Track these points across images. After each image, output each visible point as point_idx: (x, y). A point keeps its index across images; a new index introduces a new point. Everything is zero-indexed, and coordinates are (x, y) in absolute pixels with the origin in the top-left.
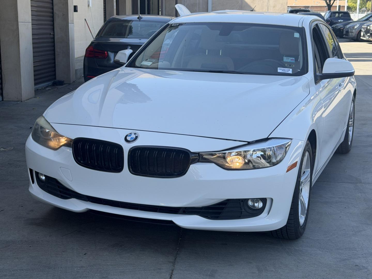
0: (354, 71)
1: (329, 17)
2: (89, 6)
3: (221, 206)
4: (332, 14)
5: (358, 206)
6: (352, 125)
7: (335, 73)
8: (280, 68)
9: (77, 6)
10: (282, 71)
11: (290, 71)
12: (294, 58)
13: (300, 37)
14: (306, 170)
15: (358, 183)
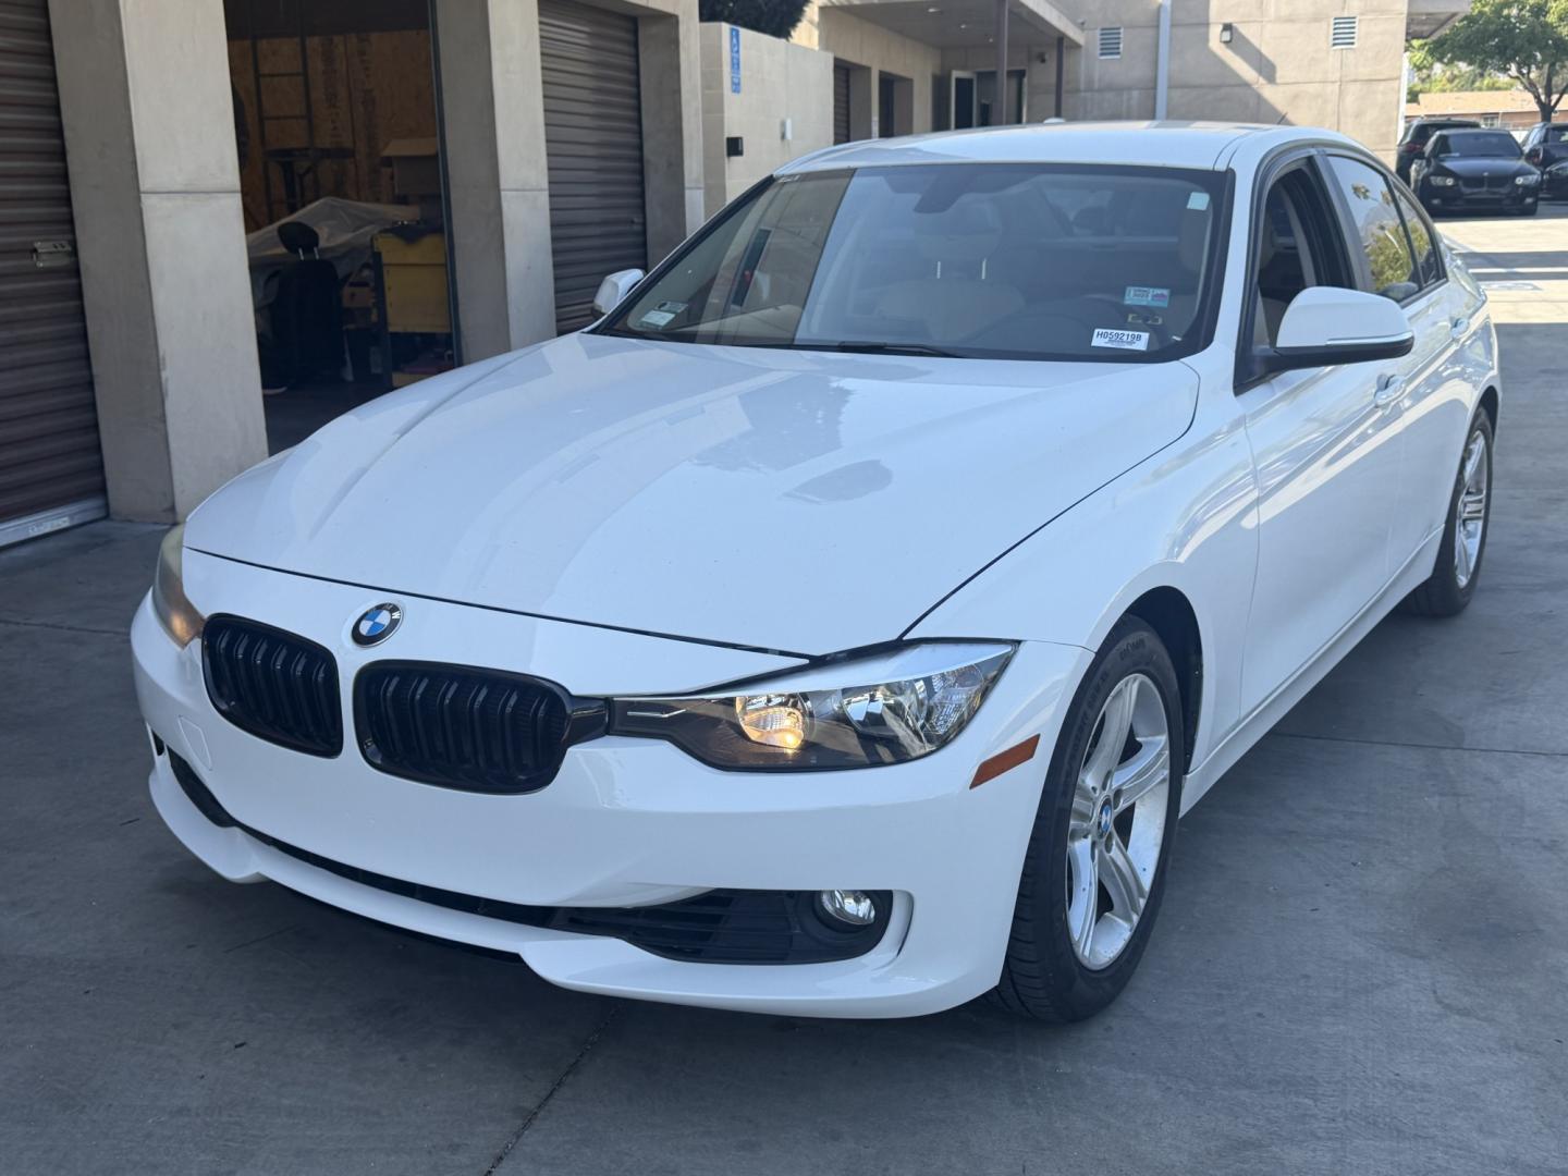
0: (1413, 338)
1: (1540, 143)
2: (783, 136)
3: (707, 910)
4: (1551, 133)
5: (1406, 859)
6: (1482, 514)
7: (1327, 347)
8: (1104, 331)
9: (741, 138)
10: (1110, 341)
11: (1141, 342)
12: (1165, 292)
13: (1211, 211)
14: (1150, 739)
15: (1445, 748)
